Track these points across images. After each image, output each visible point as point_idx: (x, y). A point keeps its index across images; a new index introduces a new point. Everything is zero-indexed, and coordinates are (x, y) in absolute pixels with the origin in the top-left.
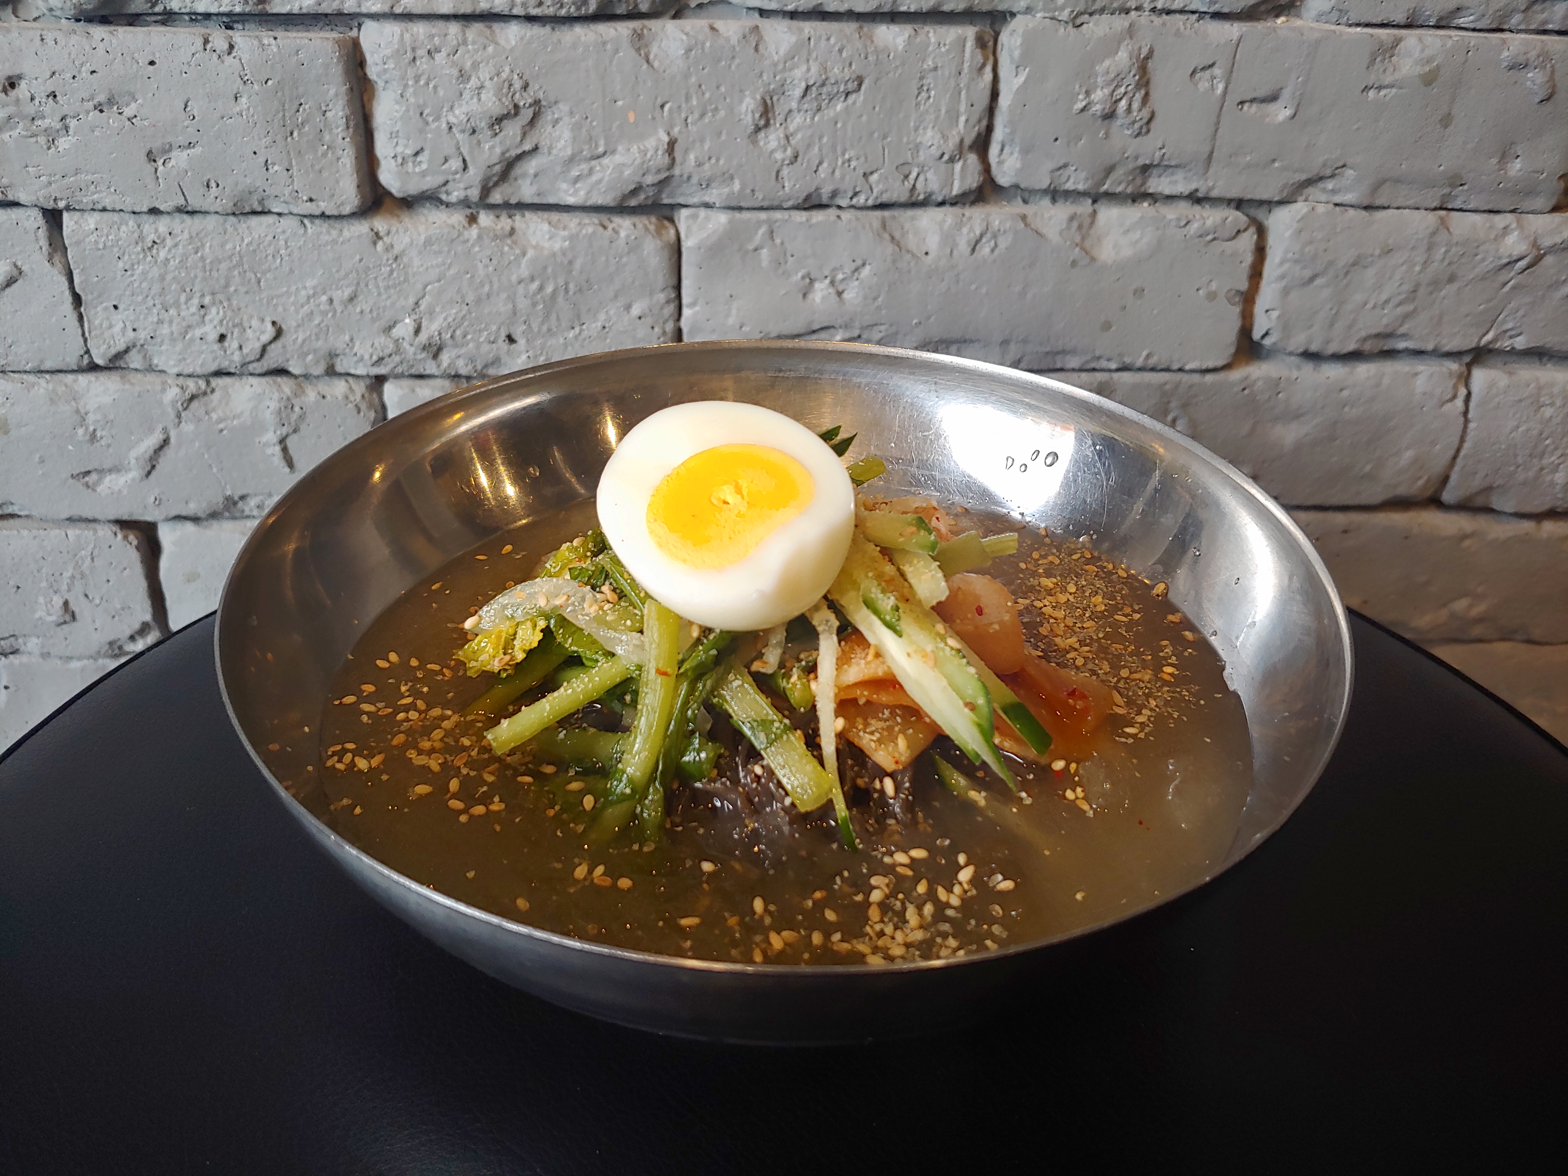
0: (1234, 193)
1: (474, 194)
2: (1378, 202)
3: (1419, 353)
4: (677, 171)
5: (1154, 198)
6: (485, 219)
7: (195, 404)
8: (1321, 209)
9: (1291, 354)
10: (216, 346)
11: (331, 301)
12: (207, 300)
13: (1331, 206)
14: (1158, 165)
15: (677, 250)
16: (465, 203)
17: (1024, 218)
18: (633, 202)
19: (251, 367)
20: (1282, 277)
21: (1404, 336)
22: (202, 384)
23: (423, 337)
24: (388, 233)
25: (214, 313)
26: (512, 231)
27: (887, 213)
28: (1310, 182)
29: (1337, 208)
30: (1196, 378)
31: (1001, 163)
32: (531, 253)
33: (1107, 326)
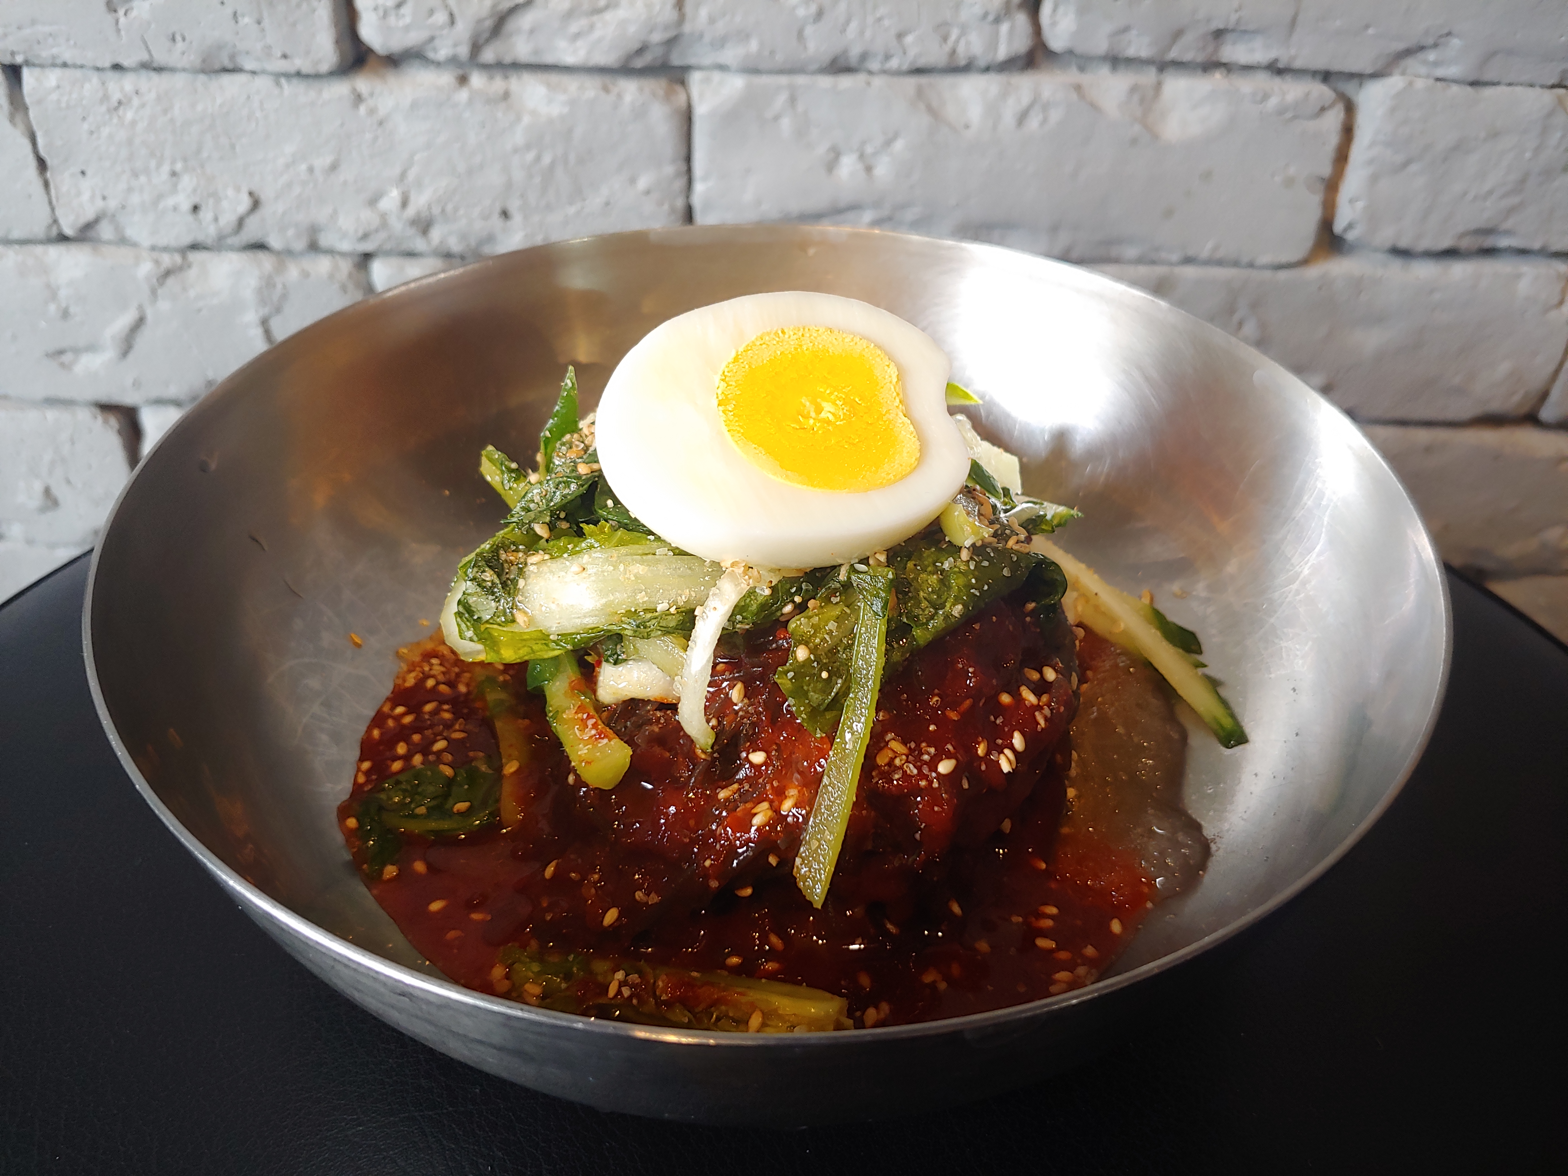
0: (1321, 63)
1: (464, 51)
2: (1487, 76)
3: (1523, 252)
4: (687, 28)
5: (1227, 67)
6: (477, 80)
7: (171, 281)
8: (1420, 84)
9: (1376, 250)
10: (190, 218)
11: (311, 170)
12: (179, 166)
13: (1431, 82)
14: (1233, 31)
15: (687, 118)
16: (453, 61)
17: (1078, 88)
18: (639, 63)
19: (230, 241)
20: (1371, 162)
21: (1508, 233)
22: (178, 259)
23: (411, 211)
24: (372, 95)
25: (187, 182)
26: (506, 96)
27: (923, 80)
28: (1408, 53)
29: (1439, 83)
30: (1268, 274)
31: (1054, 24)
32: (526, 120)
33: (1169, 213)
